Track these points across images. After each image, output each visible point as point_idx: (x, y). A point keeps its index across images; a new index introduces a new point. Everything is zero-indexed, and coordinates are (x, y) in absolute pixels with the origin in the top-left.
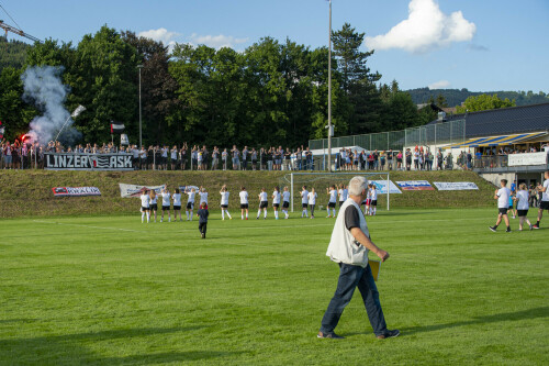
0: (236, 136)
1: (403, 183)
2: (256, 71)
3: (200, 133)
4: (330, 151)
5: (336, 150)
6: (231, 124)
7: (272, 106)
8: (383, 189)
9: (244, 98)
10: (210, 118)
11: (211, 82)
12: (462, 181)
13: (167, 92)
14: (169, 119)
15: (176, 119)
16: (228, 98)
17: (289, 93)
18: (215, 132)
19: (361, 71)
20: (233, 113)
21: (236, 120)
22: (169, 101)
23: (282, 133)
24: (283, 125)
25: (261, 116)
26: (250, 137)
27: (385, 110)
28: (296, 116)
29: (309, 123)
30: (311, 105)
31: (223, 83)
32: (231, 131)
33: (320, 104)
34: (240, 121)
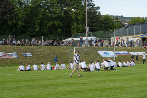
0: (40, 31)
1: (117, 52)
2: (48, 3)
3: (24, 30)
4: (87, 38)
5: (89, 38)
6: (38, 26)
7: (55, 19)
8: (110, 55)
9: (43, 15)
10: (28, 23)
11: (28, 7)
12: (140, 51)
13: (9, 11)
14: (10, 23)
15: (13, 23)
16: (36, 14)
17: (63, 14)
18: (31, 30)
19: (92, 5)
20: (39, 21)
21: (40, 24)
22: (10, 15)
23: (60, 30)
24: (60, 27)
25: (50, 23)
26: (46, 32)
27: (101, 22)
28: (65, 24)
29: (70, 27)
30: (71, 19)
31: (34, 8)
32: (38, 29)
33: (75, 19)
34: (41, 25)
